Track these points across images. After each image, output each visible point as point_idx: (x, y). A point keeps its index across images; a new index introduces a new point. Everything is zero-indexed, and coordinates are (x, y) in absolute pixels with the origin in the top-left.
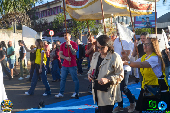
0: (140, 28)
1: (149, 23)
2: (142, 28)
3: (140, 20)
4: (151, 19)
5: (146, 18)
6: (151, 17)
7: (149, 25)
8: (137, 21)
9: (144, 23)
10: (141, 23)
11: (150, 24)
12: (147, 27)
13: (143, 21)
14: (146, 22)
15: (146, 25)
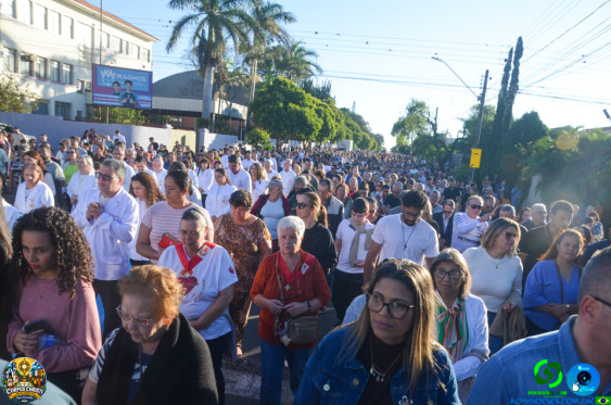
0: (106, 106)
1: (132, 95)
2: (114, 106)
3: (109, 85)
4: (136, 86)
5: (123, 83)
6: (137, 82)
7: (131, 101)
8: (99, 84)
9: (118, 94)
10: (109, 93)
11: (134, 99)
12: (125, 105)
13: (116, 88)
14: (123, 93)
15: (125, 101)
